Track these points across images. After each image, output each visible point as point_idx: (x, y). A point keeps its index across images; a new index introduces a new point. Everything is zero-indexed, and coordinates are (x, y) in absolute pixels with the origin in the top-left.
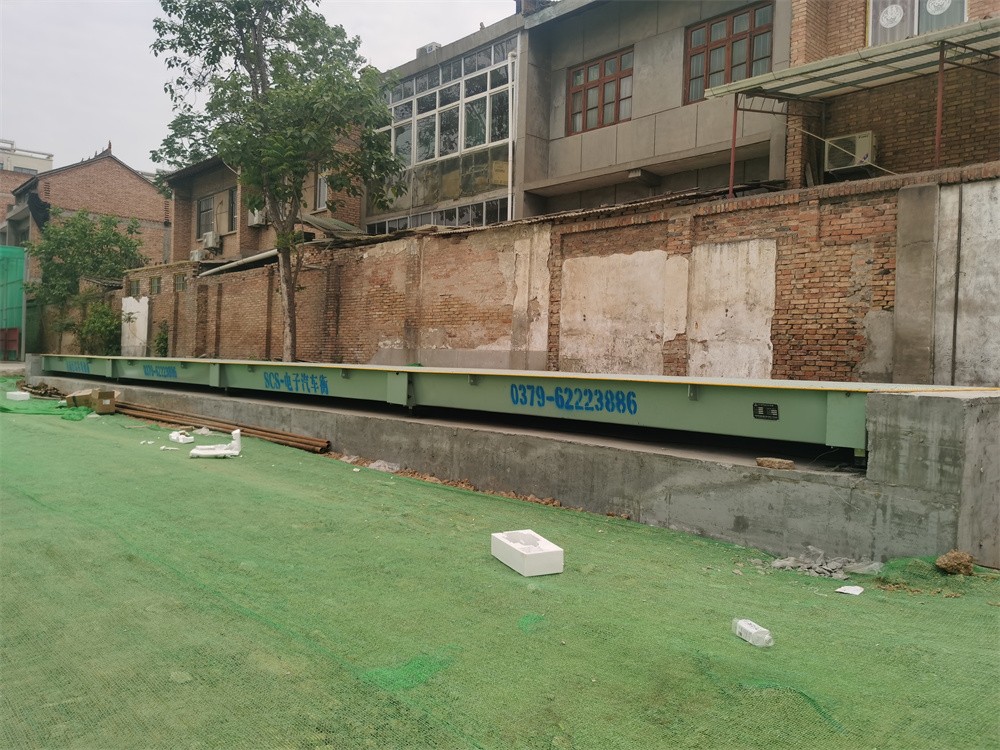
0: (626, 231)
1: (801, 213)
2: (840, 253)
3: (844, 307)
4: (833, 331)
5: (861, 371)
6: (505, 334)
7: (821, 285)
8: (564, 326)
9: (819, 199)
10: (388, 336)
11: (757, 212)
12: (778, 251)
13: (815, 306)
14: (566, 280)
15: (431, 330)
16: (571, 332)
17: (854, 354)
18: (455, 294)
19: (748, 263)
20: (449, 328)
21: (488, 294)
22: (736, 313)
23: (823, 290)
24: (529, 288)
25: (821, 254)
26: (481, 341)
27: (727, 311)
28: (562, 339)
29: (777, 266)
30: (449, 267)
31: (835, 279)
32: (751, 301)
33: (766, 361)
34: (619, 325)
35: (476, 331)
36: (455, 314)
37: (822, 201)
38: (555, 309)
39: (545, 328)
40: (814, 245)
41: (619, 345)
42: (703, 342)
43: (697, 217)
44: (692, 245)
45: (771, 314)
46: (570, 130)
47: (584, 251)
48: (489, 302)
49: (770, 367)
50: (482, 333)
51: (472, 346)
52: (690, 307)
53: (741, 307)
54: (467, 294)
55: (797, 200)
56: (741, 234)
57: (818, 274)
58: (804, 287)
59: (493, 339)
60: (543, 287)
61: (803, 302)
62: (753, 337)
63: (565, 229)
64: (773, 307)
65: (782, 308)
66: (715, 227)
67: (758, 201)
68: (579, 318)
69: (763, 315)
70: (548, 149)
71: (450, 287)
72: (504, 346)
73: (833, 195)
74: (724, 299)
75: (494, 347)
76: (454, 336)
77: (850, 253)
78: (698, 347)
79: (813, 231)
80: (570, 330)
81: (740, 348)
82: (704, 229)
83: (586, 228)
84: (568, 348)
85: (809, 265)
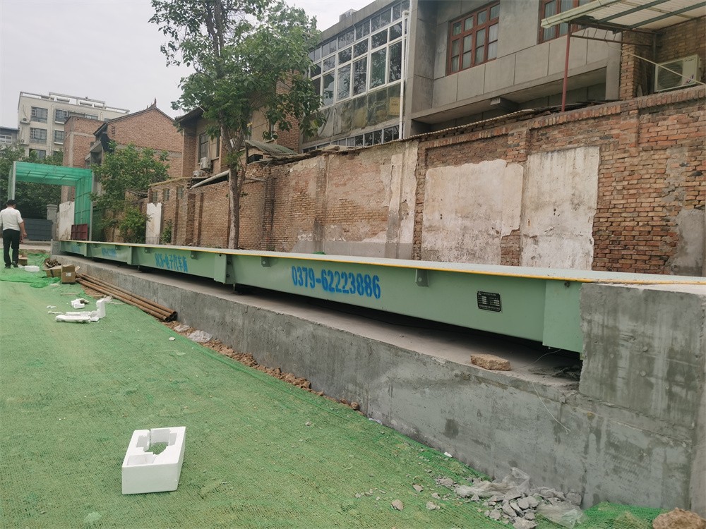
0: (476, 145)
1: (622, 122)
2: (656, 157)
3: (659, 206)
4: (649, 228)
5: (673, 265)
6: (383, 230)
7: (638, 186)
8: (426, 223)
9: (638, 109)
10: (304, 231)
11: (584, 123)
12: (601, 157)
13: (633, 205)
14: (428, 186)
15: (332, 226)
16: (431, 229)
17: (667, 249)
18: (349, 198)
19: (574, 168)
20: (345, 225)
21: (372, 198)
22: (562, 212)
23: (641, 191)
24: (401, 193)
25: (639, 159)
26: (367, 235)
27: (555, 210)
28: (424, 233)
29: (599, 170)
30: (346, 177)
31: (652, 181)
32: (576, 202)
33: (588, 254)
34: (468, 223)
35: (363, 227)
36: (350, 214)
37: (641, 111)
38: (419, 209)
39: (412, 224)
40: (633, 150)
41: (467, 240)
42: (534, 237)
43: (532, 130)
44: (528, 154)
45: (593, 213)
46: (449, 71)
47: (443, 162)
48: (373, 204)
49: (591, 260)
50: (367, 229)
51: (360, 239)
52: (523, 207)
53: (567, 207)
54: (357, 198)
55: (618, 111)
56: (570, 143)
57: (636, 176)
58: (624, 188)
59: (375, 234)
60: (411, 191)
61: (622, 202)
62: (577, 233)
63: (429, 144)
64: (595, 206)
65: (603, 207)
66: (548, 138)
67: (584, 113)
68: (438, 217)
69: (586, 214)
70: (432, 86)
71: (347, 193)
72: (381, 239)
73: (650, 105)
74: (553, 200)
75: (375, 240)
76: (348, 231)
77: (665, 156)
78: (530, 241)
79: (632, 138)
80: (430, 226)
81: (565, 242)
82: (538, 141)
83: (445, 143)
84: (429, 241)
85: (628, 168)
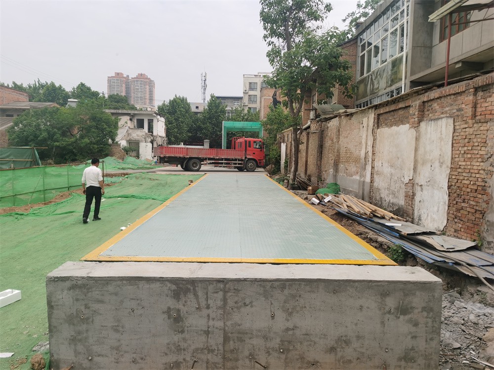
0: (400, 112)
1: (466, 98)
2: (482, 128)
3: (482, 169)
4: (475, 187)
7: (472, 152)
9: (474, 88)
12: (454, 126)
13: (469, 167)
14: (378, 140)
16: (378, 173)
21: (357, 148)
22: (435, 168)
23: (473, 156)
24: (366, 146)
25: (473, 129)
26: (354, 173)
29: (453, 137)
32: (441, 161)
33: (445, 203)
35: (353, 168)
36: (349, 158)
37: (477, 89)
40: (470, 121)
43: (424, 102)
44: (420, 122)
46: (442, 39)
47: (385, 124)
50: (355, 169)
51: (352, 175)
52: (416, 162)
53: (437, 164)
55: (464, 90)
59: (357, 173)
61: (464, 163)
63: (379, 111)
64: (450, 166)
66: (432, 109)
67: (447, 90)
68: (381, 165)
69: (446, 171)
70: (431, 52)
73: (480, 84)
74: (431, 158)
75: (357, 177)
77: (485, 128)
78: (419, 188)
79: (469, 111)
80: (378, 171)
81: (436, 192)
82: (428, 111)
85: (468, 137)
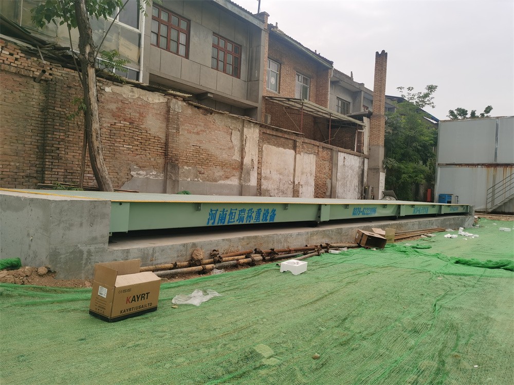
0: (282, 139)
3: (324, 177)
4: (323, 184)
5: (326, 195)
6: (234, 176)
8: (263, 175)
10: (141, 168)
11: (311, 145)
14: (264, 154)
15: (186, 167)
16: (266, 178)
17: (325, 190)
18: (203, 146)
19: (311, 161)
20: (199, 168)
21: (224, 151)
24: (251, 154)
26: (221, 178)
27: (307, 176)
28: (262, 180)
30: (199, 128)
31: (323, 170)
34: (281, 177)
35: (218, 172)
36: (204, 159)
38: (260, 166)
39: (256, 175)
41: (281, 185)
42: (302, 185)
43: (303, 142)
44: (301, 152)
45: (314, 178)
47: (268, 143)
48: (225, 156)
49: (314, 194)
50: (221, 173)
51: (215, 180)
53: (309, 174)
54: (212, 149)
56: (308, 151)
57: (321, 167)
58: (319, 171)
59: (227, 178)
60: (255, 155)
62: (311, 184)
63: (264, 130)
65: (317, 178)
68: (269, 172)
71: (201, 142)
72: (234, 181)
75: (228, 182)
76: (203, 174)
81: (309, 187)
83: (272, 133)
84: (265, 185)
